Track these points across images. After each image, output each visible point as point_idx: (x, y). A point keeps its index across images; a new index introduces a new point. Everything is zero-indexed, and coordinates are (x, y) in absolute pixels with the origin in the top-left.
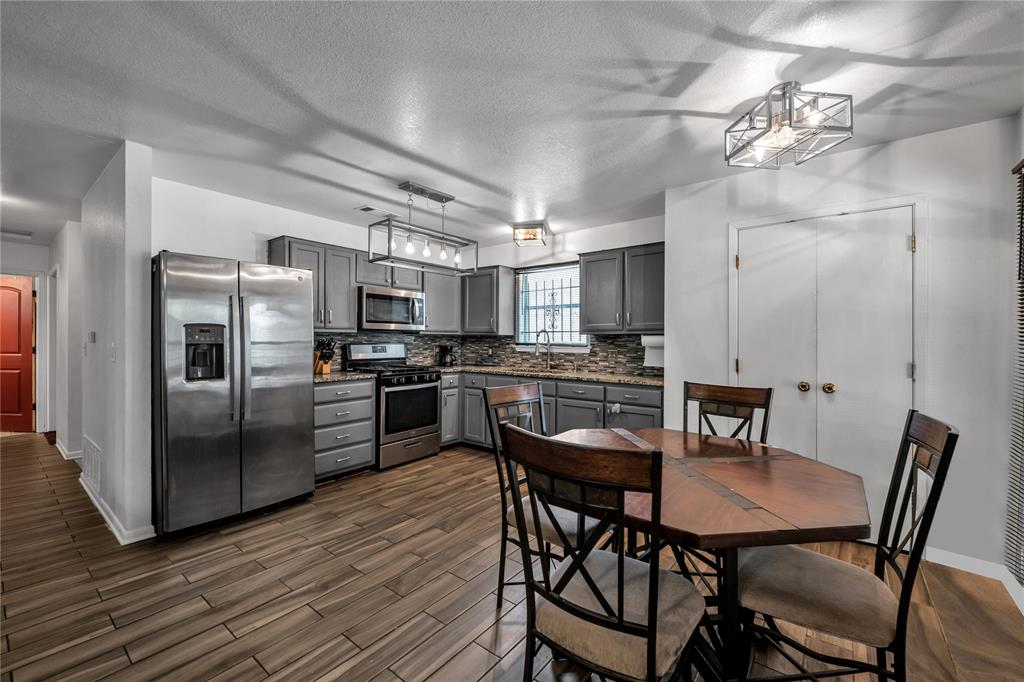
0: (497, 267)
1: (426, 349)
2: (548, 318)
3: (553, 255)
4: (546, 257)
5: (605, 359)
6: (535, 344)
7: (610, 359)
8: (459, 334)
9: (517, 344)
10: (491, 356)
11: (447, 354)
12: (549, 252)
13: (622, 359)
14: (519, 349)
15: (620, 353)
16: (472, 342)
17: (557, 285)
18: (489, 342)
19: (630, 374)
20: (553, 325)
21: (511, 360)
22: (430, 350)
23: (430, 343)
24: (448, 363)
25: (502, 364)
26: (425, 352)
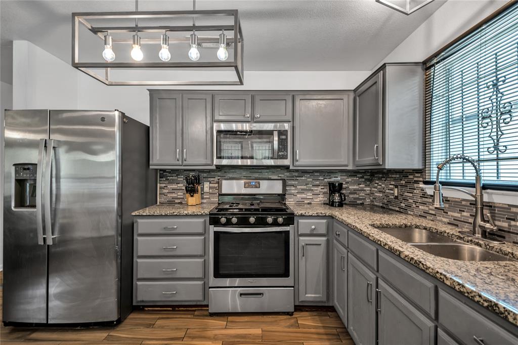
1: (318, 186)
8: (351, 169)
9: (428, 183)
10: (396, 198)
18: (395, 179)
20: (496, 147)
21: (420, 207)
22: (323, 187)
23: (323, 179)
24: (336, 202)
25: (409, 212)
26: (316, 189)
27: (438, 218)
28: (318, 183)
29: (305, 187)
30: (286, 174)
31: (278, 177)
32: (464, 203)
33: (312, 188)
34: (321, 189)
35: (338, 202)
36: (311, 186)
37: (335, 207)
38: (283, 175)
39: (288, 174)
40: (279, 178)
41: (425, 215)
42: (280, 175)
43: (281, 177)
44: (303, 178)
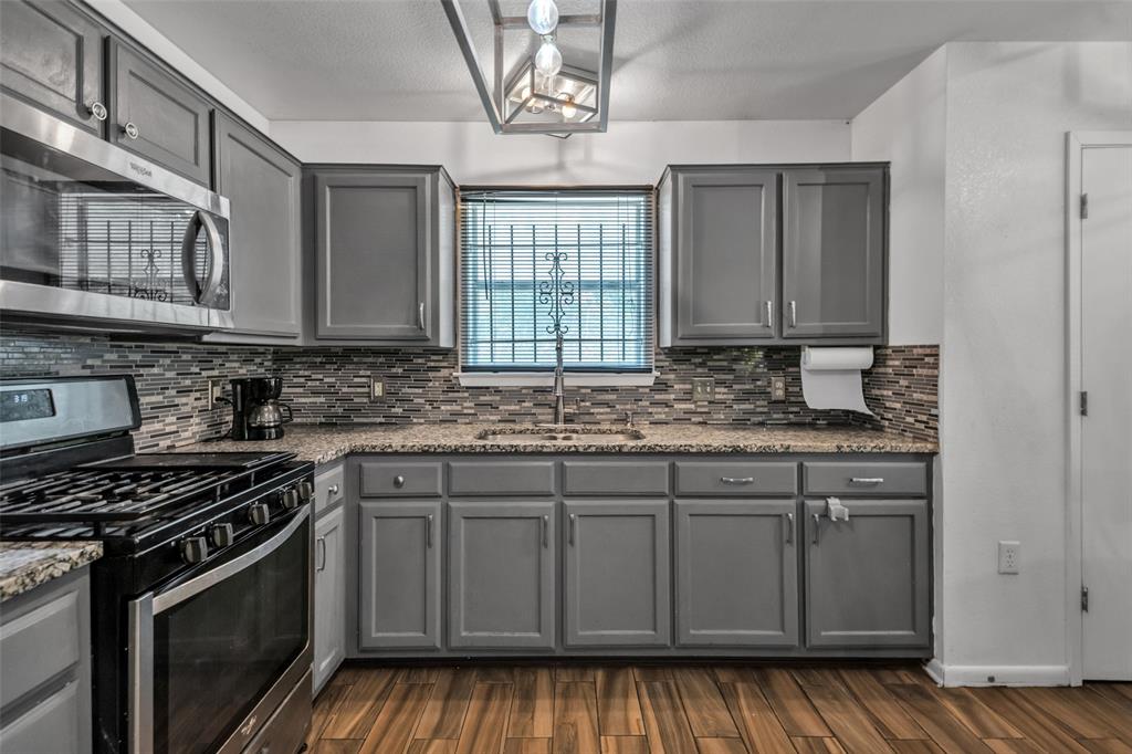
0: (435, 169)
1: (183, 392)
2: (543, 309)
3: (560, 167)
4: (545, 170)
5: (688, 396)
6: (551, 369)
7: (697, 396)
8: (299, 342)
9: (465, 369)
10: (378, 400)
11: (261, 402)
12: (552, 160)
13: (722, 393)
14: (466, 380)
15: (719, 383)
16: (313, 366)
17: (569, 236)
18: (372, 366)
19: (740, 424)
20: (557, 326)
21: (443, 408)
22: (198, 395)
23: (197, 370)
24: (269, 427)
25: (415, 420)
26: (184, 400)
27: (481, 418)
28: (188, 382)
29: (160, 398)
30: (108, 356)
31: (84, 367)
32: (524, 391)
33: (177, 401)
34: (196, 399)
35: (275, 427)
36: (173, 392)
37: (270, 439)
38: (97, 362)
39: (114, 356)
40: (87, 372)
41: (454, 418)
42: (89, 362)
43: (91, 367)
44: (155, 370)
